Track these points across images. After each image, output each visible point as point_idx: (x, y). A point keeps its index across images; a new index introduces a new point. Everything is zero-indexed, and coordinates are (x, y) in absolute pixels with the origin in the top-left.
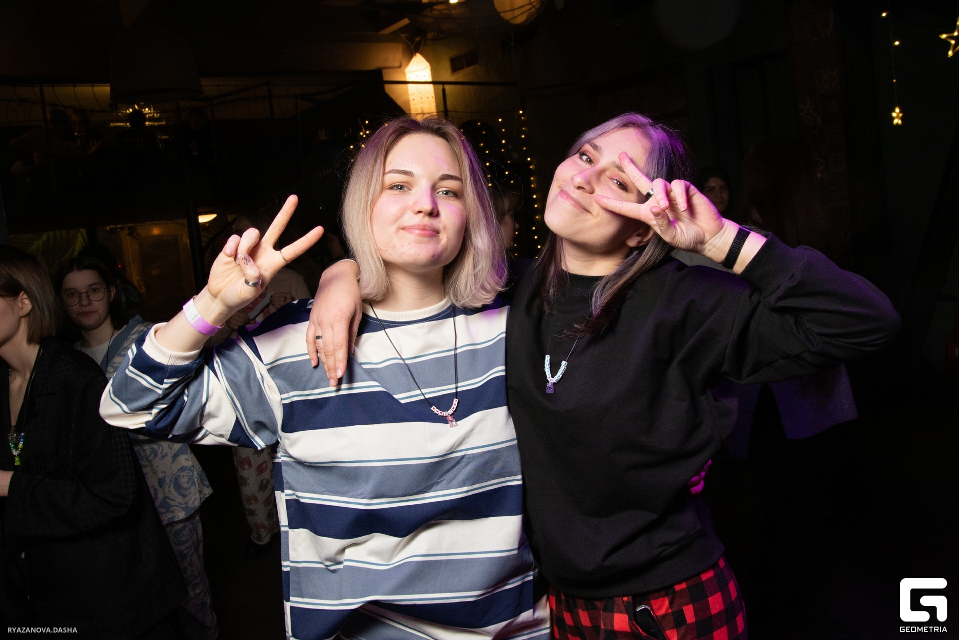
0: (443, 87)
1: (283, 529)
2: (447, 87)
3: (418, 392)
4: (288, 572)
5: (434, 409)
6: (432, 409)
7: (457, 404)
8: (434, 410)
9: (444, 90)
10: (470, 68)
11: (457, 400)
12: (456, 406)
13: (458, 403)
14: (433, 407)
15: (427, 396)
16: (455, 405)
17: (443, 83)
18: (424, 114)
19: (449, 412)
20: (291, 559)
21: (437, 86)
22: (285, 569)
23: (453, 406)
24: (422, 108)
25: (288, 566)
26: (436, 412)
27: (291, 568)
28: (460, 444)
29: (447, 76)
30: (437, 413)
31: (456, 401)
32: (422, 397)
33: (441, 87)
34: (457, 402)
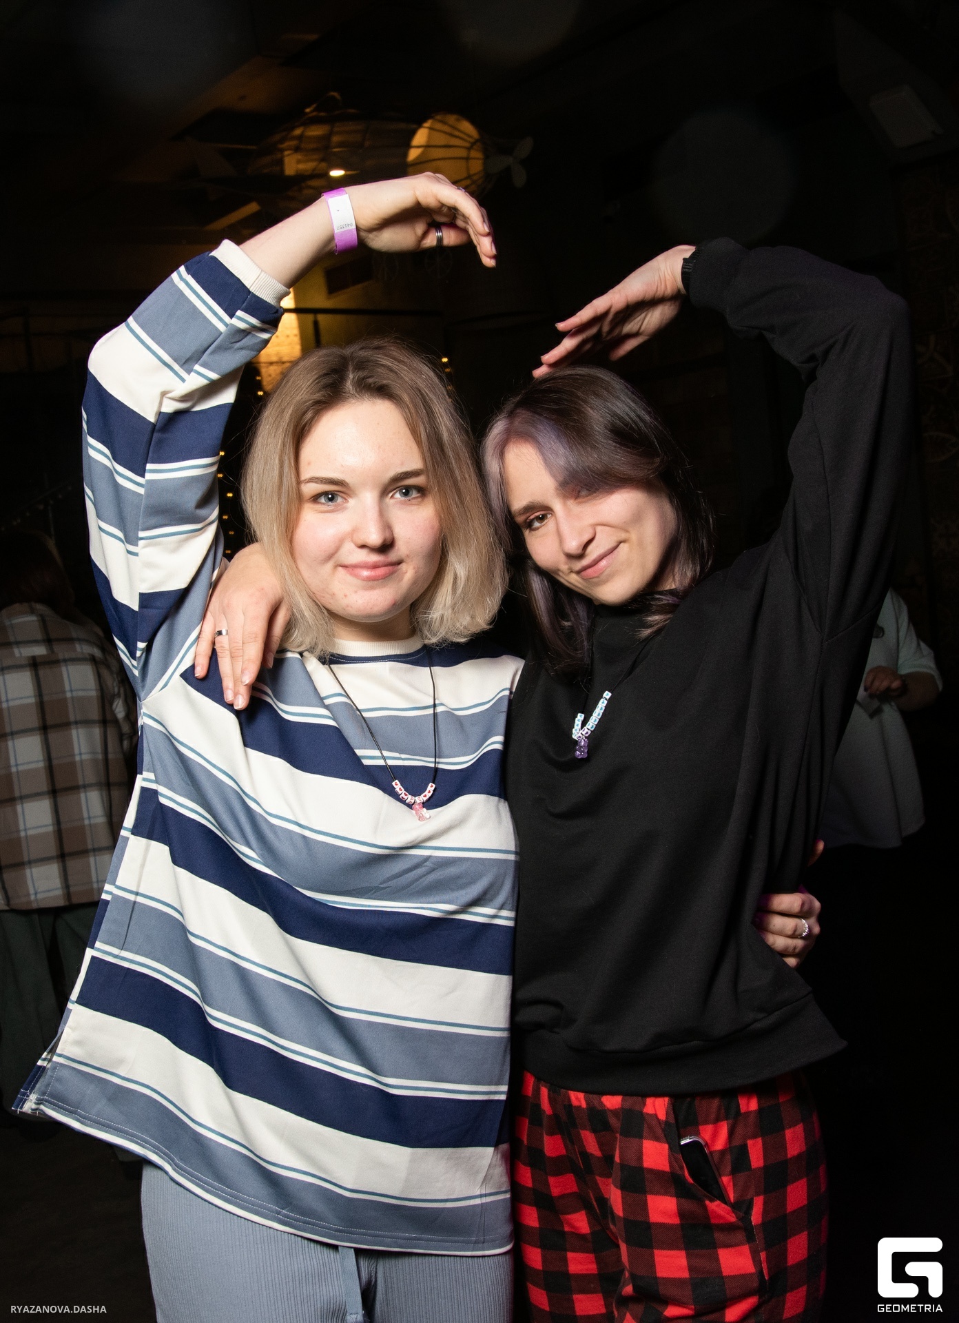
0: (315, 318)
1: (123, 833)
2: (321, 317)
3: (376, 753)
4: (107, 902)
5: (397, 785)
6: (393, 784)
7: (432, 792)
8: (395, 786)
9: (316, 324)
10: (359, 286)
11: (434, 786)
12: (430, 794)
13: (434, 791)
14: (397, 781)
15: (390, 762)
16: (429, 792)
17: (315, 311)
18: (283, 363)
19: (417, 798)
20: (118, 883)
21: (304, 316)
22: (104, 896)
23: (426, 793)
24: (278, 354)
25: (110, 893)
26: (397, 789)
27: (112, 898)
28: (430, 838)
29: (320, 300)
30: (400, 792)
31: (432, 786)
32: (381, 762)
33: (310, 317)
34: (433, 788)
